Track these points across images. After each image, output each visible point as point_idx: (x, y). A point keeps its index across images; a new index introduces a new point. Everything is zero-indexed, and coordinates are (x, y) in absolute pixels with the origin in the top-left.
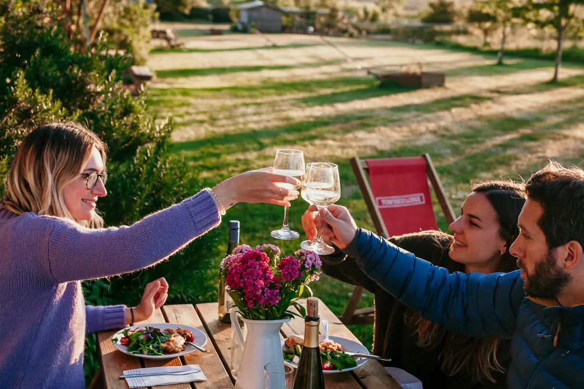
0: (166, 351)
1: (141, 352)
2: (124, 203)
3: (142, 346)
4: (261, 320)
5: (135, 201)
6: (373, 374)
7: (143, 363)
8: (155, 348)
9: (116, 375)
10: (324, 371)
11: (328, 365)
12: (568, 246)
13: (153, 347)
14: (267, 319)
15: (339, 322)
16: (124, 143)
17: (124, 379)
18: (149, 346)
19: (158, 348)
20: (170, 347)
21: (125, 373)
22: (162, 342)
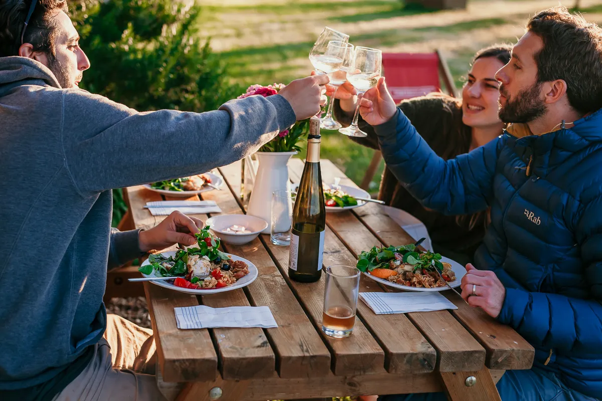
0: (185, 189)
1: (163, 188)
2: (150, 74)
3: (164, 183)
4: (271, 151)
5: (160, 73)
6: (373, 214)
7: (164, 197)
8: (176, 186)
9: (141, 206)
10: (326, 207)
11: (331, 202)
12: (554, 83)
13: (174, 184)
14: (276, 151)
15: (345, 176)
16: (150, 25)
17: (147, 209)
18: (170, 183)
19: (179, 186)
20: (189, 186)
21: (149, 204)
22: (182, 182)
